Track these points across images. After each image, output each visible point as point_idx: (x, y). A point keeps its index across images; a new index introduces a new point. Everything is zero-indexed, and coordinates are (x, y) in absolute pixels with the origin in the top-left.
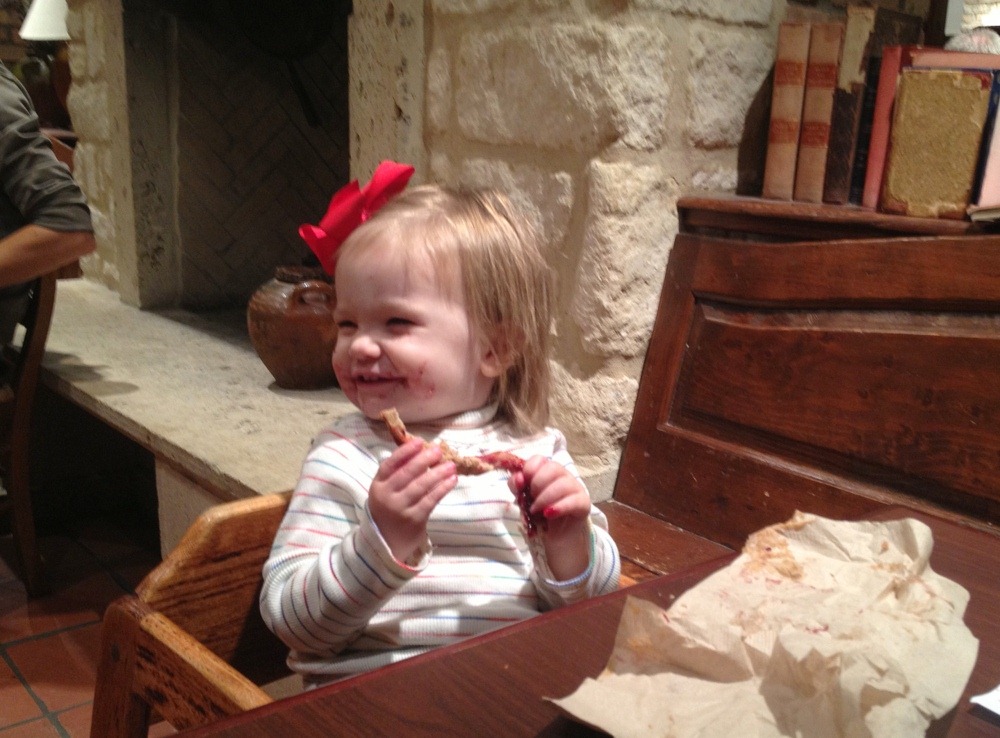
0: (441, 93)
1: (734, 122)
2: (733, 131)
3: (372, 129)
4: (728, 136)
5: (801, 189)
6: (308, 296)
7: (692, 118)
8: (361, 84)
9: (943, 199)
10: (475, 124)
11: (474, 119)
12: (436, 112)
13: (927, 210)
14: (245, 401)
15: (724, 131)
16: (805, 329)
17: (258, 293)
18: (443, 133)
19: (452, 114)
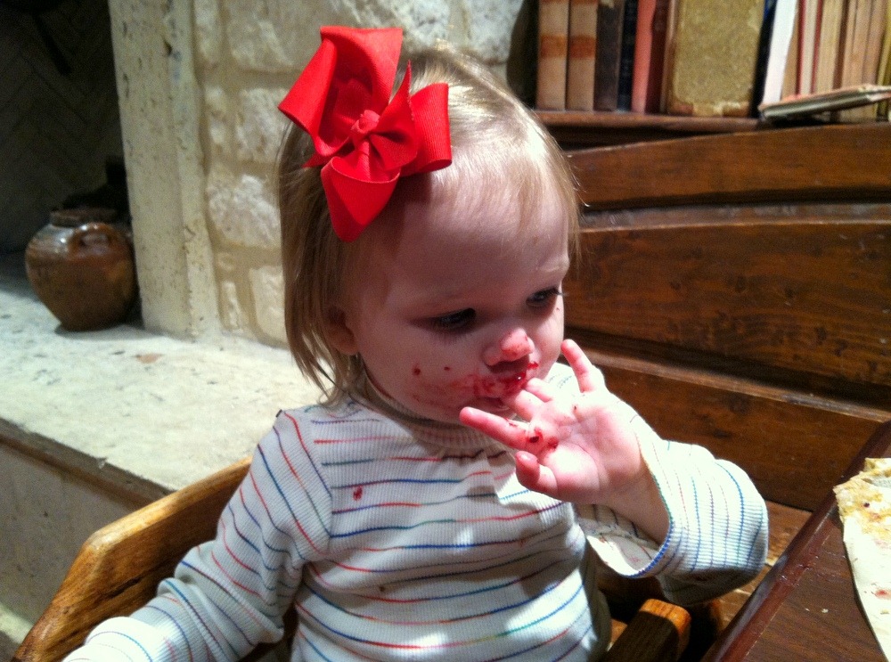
0: (210, 28)
1: (503, 41)
2: (502, 49)
3: (141, 66)
4: (498, 54)
5: (573, 100)
6: (88, 238)
7: (470, 37)
8: (125, 24)
9: (727, 99)
10: (251, 55)
11: (249, 49)
12: (207, 46)
13: (712, 110)
14: (35, 349)
15: (495, 49)
16: (610, 229)
17: (35, 240)
18: (215, 66)
19: (224, 46)
